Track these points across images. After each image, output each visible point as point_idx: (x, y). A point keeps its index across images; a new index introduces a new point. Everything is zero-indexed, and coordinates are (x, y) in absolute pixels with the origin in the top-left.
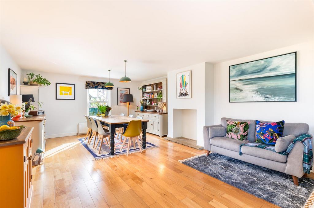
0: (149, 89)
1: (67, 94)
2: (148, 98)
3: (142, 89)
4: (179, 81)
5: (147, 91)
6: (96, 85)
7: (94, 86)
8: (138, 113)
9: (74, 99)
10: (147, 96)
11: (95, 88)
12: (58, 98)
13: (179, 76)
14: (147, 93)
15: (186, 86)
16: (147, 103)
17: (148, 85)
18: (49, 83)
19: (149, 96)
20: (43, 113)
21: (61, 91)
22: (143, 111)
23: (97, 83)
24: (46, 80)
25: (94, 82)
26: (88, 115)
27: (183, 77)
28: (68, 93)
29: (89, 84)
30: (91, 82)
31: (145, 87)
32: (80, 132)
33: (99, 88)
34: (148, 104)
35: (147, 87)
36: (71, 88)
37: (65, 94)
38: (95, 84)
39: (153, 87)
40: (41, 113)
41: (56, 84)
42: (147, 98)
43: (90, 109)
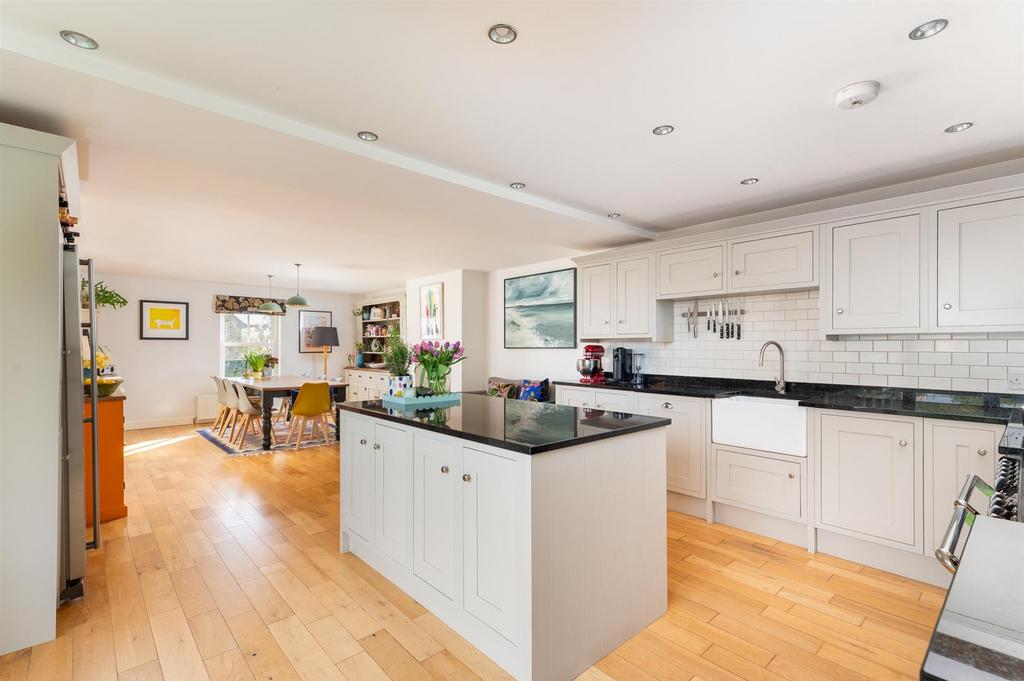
0: (376, 315)
1: (168, 327)
2: (375, 336)
3: (362, 313)
4: (425, 303)
5: (373, 319)
6: (243, 304)
7: (236, 306)
8: (351, 371)
9: (187, 338)
10: (372, 332)
11: (241, 312)
12: (144, 336)
13: (425, 292)
14: (374, 323)
15: (434, 314)
16: (373, 348)
17: (377, 306)
18: (125, 302)
19: (377, 331)
20: (112, 370)
21: (152, 320)
22: (362, 366)
23: (246, 299)
24: (117, 295)
25: (237, 299)
26: (222, 376)
27: (430, 296)
28: (171, 323)
29: (224, 301)
30: (230, 297)
31: (367, 309)
32: (201, 417)
33: (252, 312)
34: (374, 350)
35: (374, 310)
36: (178, 311)
37: (162, 327)
38: (239, 303)
39: (385, 311)
40: (107, 371)
41: (142, 302)
42: (372, 336)
43: (226, 362)
